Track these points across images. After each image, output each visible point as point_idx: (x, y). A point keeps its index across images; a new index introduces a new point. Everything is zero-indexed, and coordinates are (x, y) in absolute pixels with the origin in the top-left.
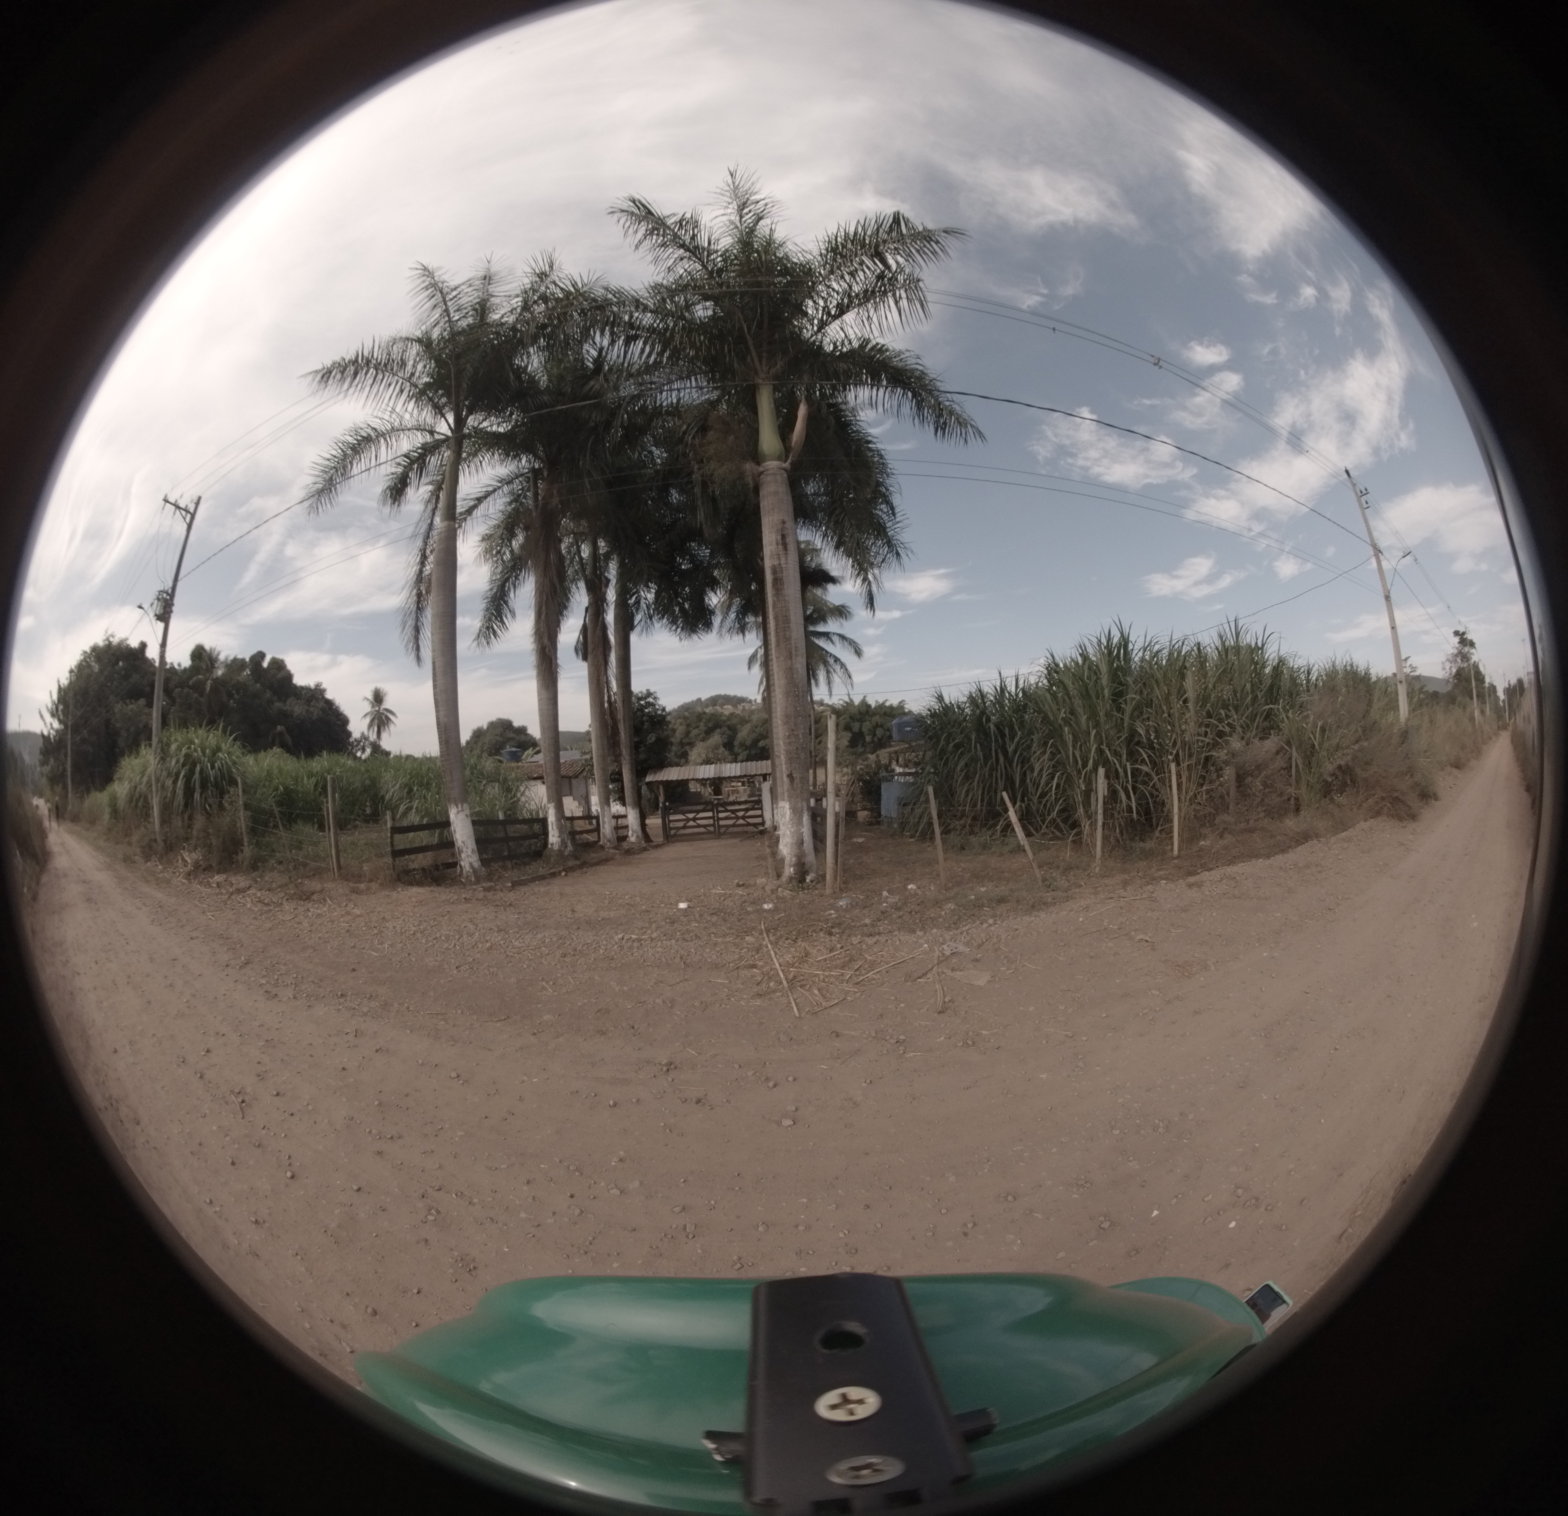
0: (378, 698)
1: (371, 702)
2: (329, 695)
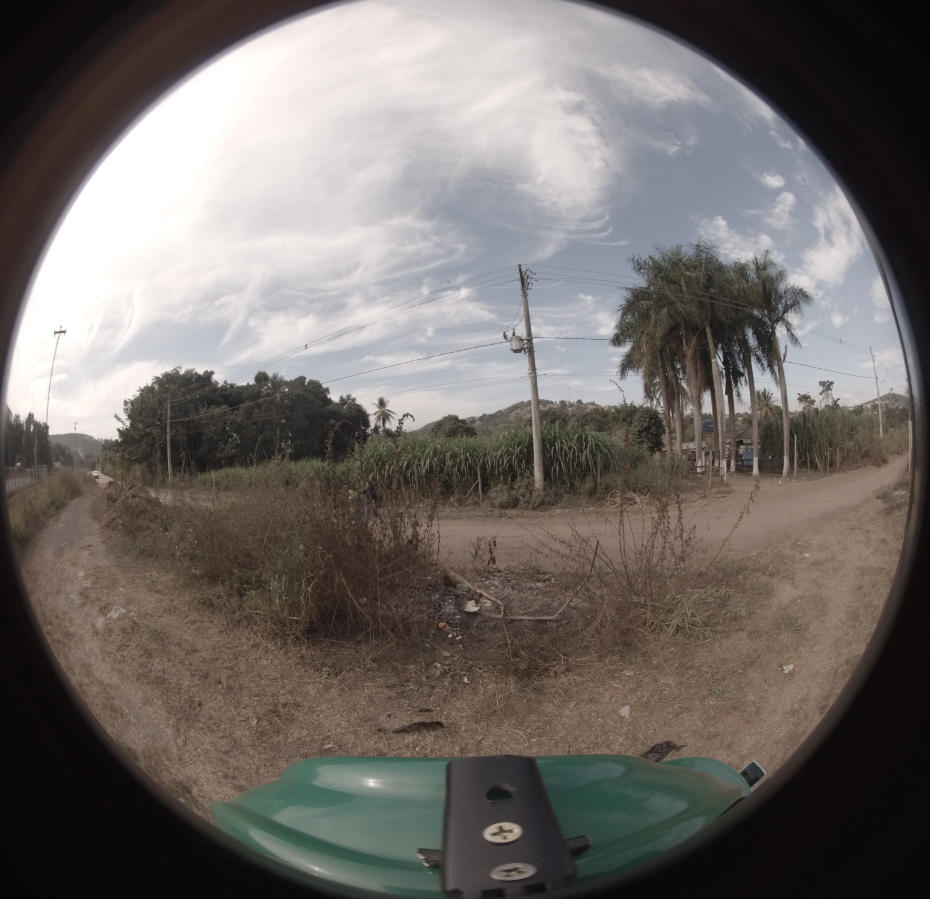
0: (382, 403)
1: (377, 406)
2: (358, 402)
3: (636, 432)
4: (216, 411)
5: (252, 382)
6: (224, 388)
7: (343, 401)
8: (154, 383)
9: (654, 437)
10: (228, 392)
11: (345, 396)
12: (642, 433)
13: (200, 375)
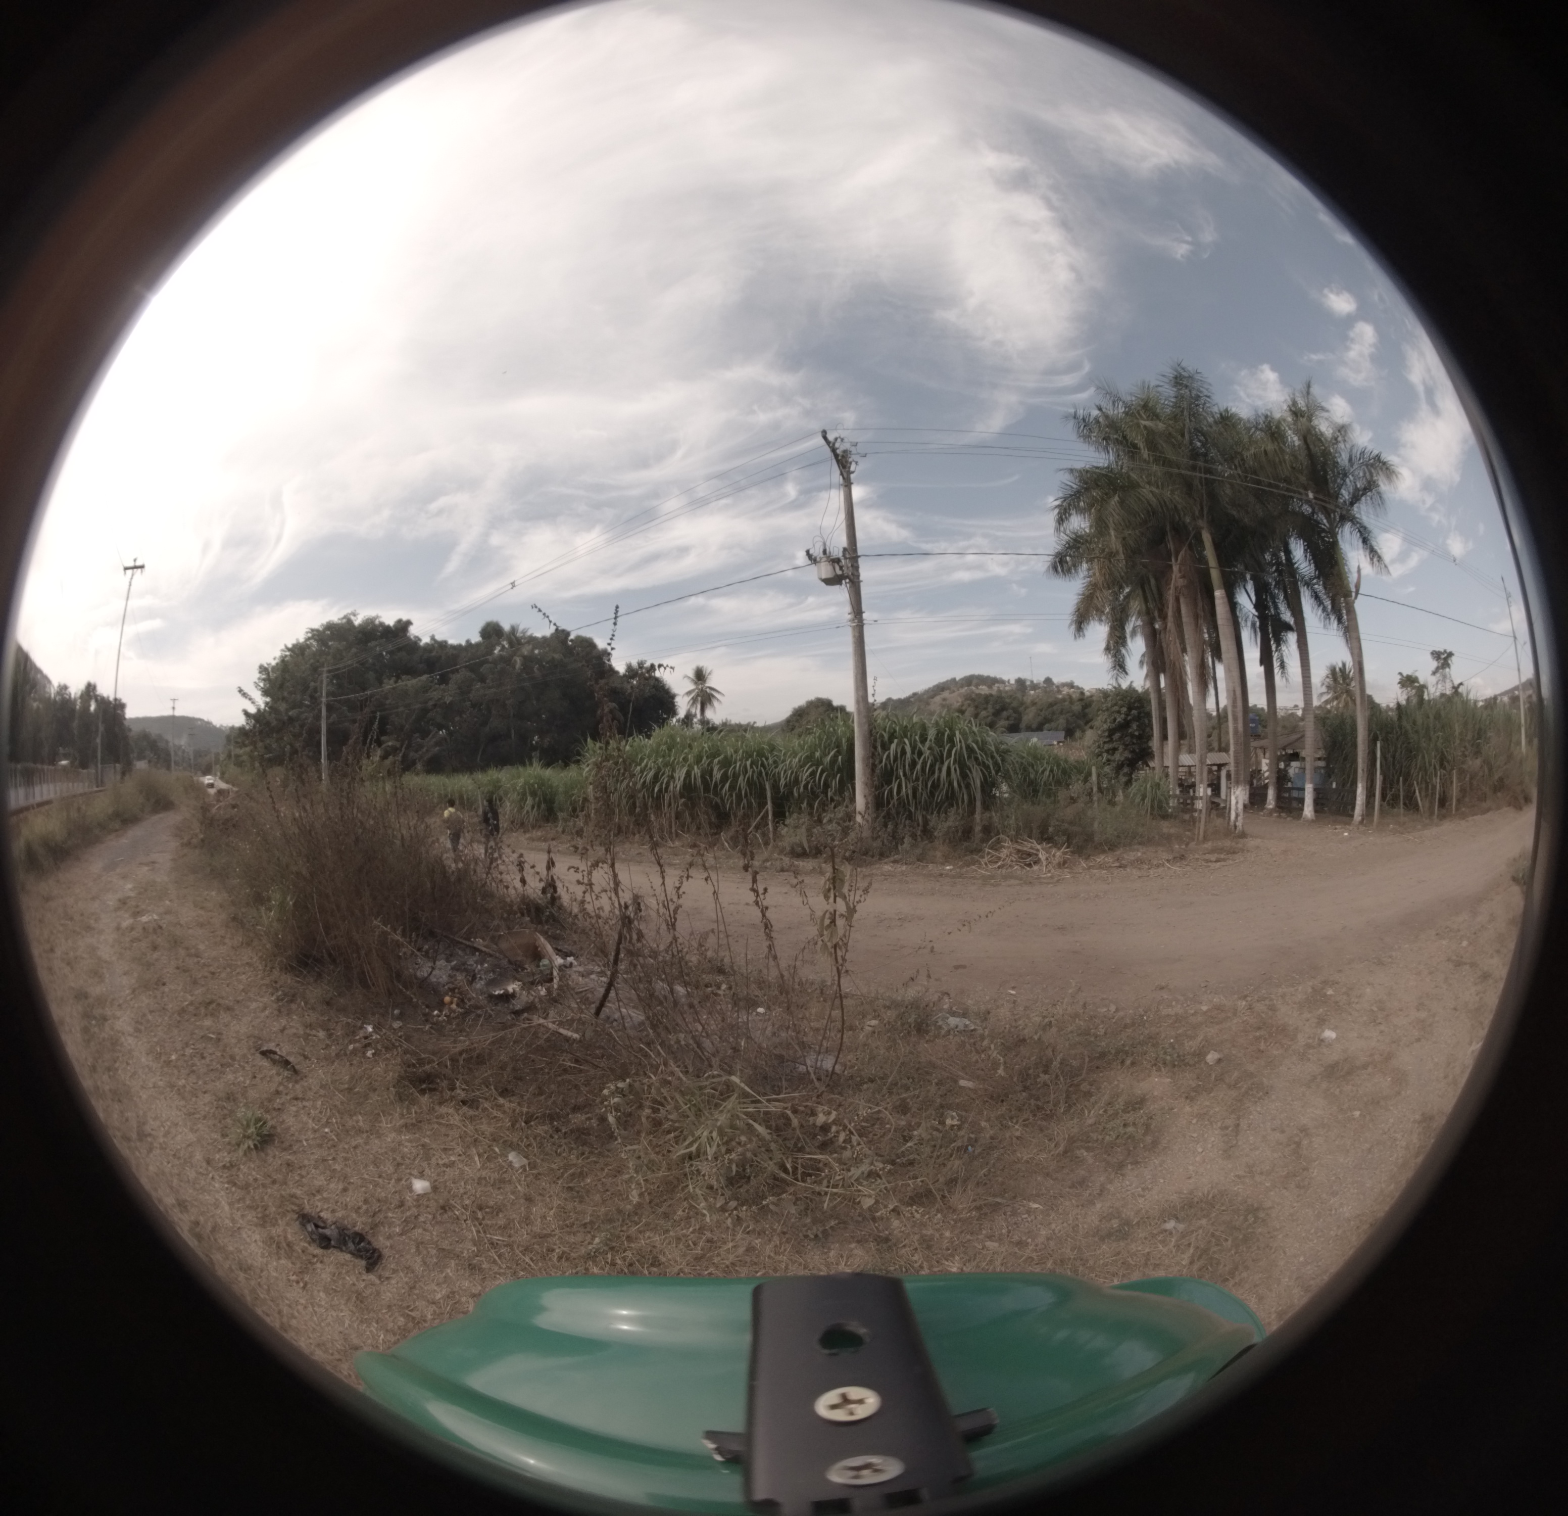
0: (700, 676)
1: (692, 680)
2: (657, 674)
3: (1104, 731)
4: (410, 683)
5: (476, 638)
6: (429, 648)
7: (632, 672)
8: (309, 639)
9: (1135, 741)
10: (434, 654)
11: (635, 664)
12: (1113, 734)
13: (388, 627)
